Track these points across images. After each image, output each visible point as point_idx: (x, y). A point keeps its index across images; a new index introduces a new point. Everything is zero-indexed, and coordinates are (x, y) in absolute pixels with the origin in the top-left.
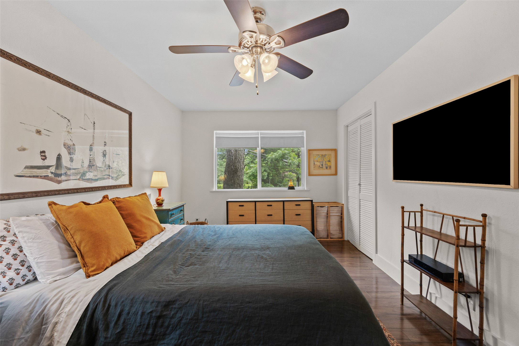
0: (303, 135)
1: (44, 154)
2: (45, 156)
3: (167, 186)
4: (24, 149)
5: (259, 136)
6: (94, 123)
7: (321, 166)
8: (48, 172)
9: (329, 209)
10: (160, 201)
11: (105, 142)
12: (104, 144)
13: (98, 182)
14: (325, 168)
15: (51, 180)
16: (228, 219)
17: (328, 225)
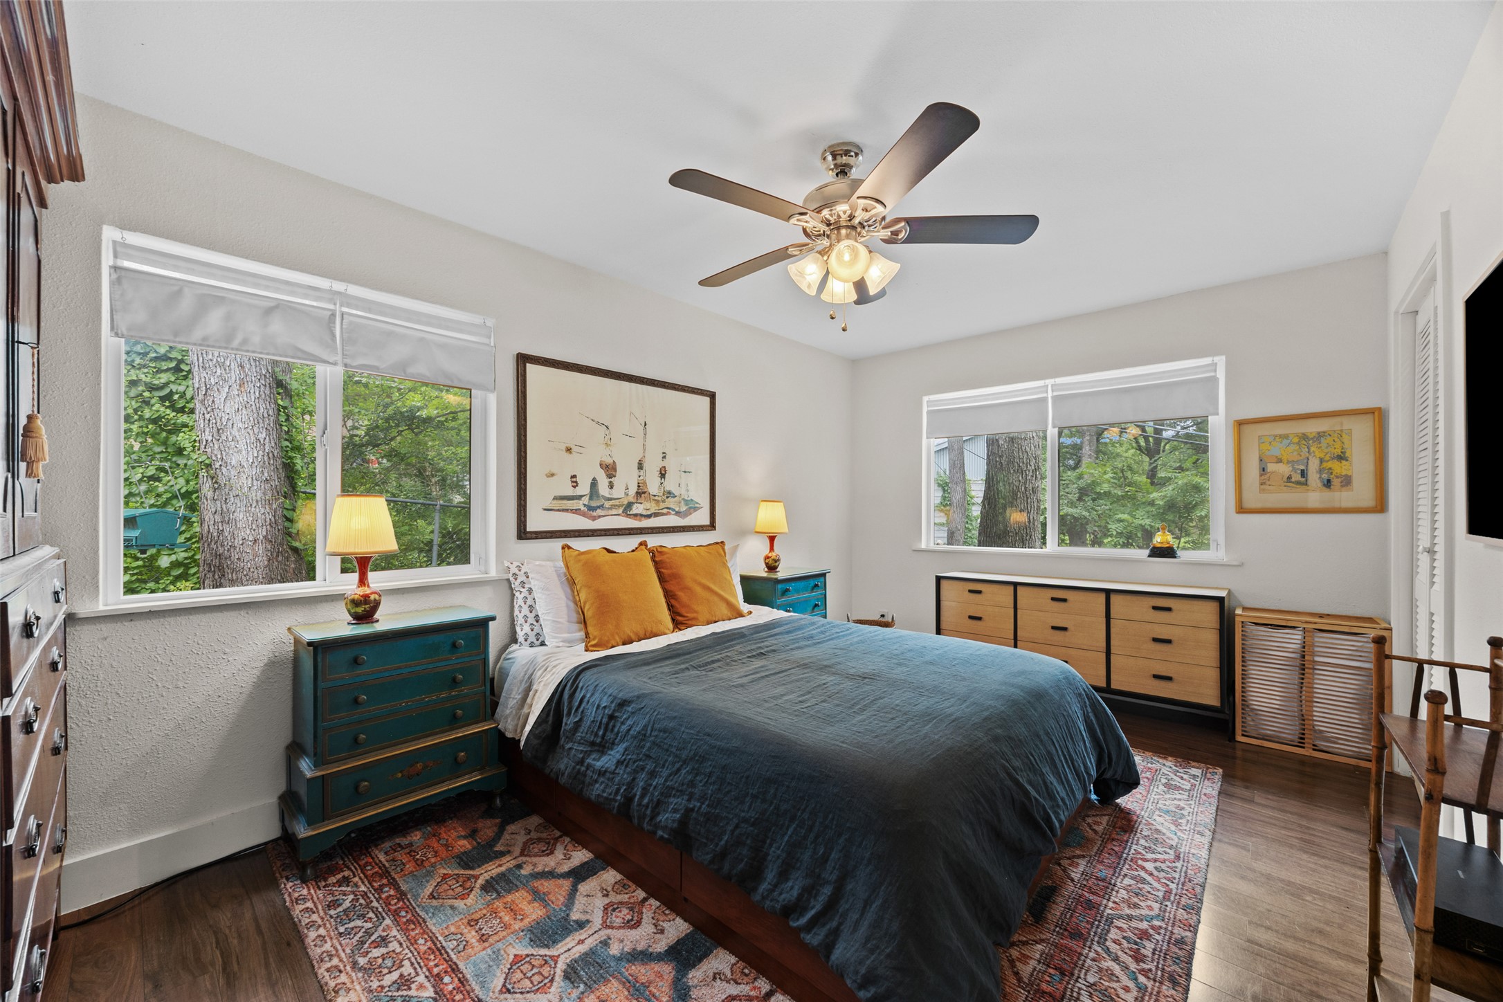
0: (1215, 371)
1: (574, 480)
2: (576, 482)
3: (786, 530)
4: (552, 475)
5: (1050, 394)
6: (645, 425)
7: (1297, 477)
8: (579, 505)
9: (1312, 637)
10: (770, 561)
11: (664, 453)
12: (662, 455)
13: (652, 519)
14: (1320, 485)
15: (584, 515)
16: (941, 622)
17: (1304, 697)
